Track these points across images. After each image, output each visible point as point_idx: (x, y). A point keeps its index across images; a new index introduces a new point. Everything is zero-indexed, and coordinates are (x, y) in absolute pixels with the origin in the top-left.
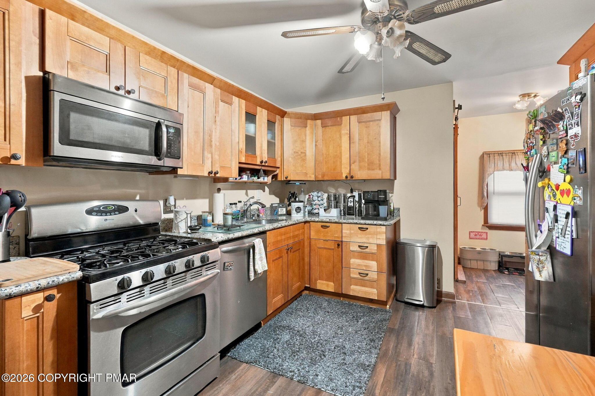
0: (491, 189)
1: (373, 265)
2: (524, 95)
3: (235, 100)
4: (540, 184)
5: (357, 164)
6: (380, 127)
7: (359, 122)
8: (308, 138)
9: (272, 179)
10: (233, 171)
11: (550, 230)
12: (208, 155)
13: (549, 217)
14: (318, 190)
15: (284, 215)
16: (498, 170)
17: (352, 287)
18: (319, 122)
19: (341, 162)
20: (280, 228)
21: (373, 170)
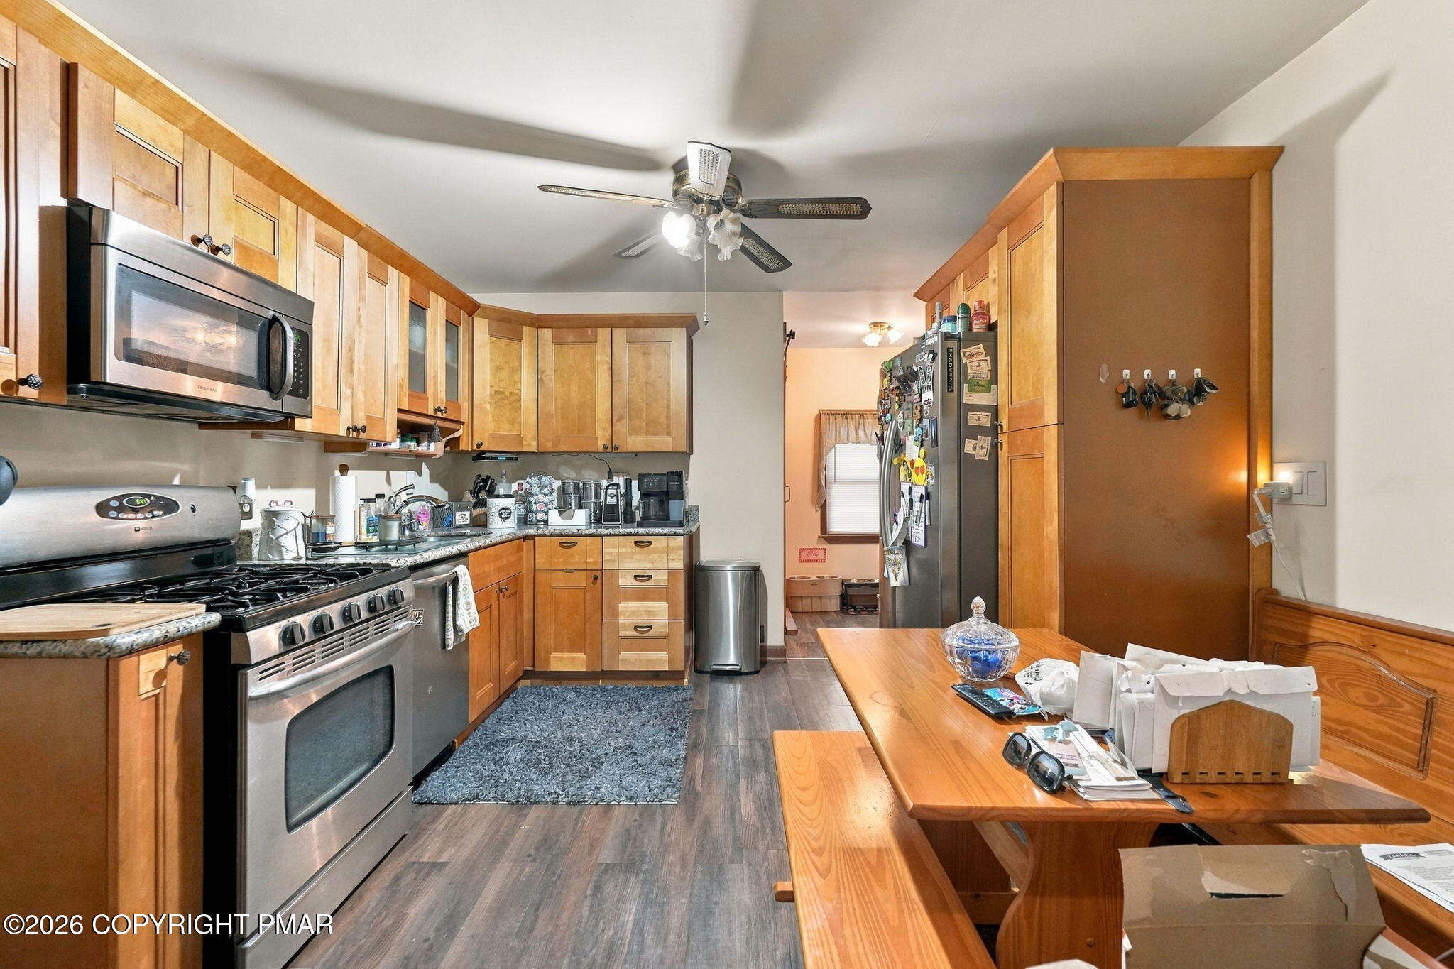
0: (830, 474)
1: (661, 608)
2: (875, 324)
3: (393, 273)
4: (895, 462)
5: (626, 421)
6: (669, 355)
7: (630, 343)
8: (525, 363)
9: (445, 447)
10: (388, 428)
11: (906, 519)
12: (346, 391)
13: (904, 502)
14: (540, 473)
15: (466, 526)
16: (842, 442)
17: (623, 655)
18: (547, 333)
19: (594, 417)
20: (489, 546)
21: (656, 434)
